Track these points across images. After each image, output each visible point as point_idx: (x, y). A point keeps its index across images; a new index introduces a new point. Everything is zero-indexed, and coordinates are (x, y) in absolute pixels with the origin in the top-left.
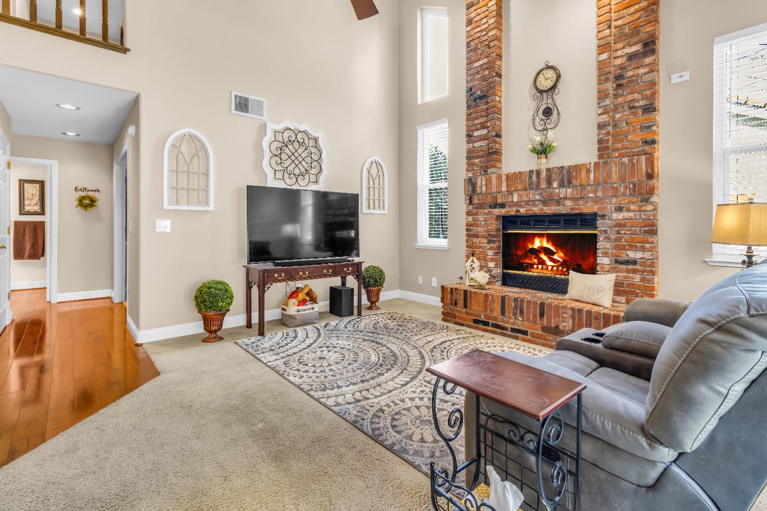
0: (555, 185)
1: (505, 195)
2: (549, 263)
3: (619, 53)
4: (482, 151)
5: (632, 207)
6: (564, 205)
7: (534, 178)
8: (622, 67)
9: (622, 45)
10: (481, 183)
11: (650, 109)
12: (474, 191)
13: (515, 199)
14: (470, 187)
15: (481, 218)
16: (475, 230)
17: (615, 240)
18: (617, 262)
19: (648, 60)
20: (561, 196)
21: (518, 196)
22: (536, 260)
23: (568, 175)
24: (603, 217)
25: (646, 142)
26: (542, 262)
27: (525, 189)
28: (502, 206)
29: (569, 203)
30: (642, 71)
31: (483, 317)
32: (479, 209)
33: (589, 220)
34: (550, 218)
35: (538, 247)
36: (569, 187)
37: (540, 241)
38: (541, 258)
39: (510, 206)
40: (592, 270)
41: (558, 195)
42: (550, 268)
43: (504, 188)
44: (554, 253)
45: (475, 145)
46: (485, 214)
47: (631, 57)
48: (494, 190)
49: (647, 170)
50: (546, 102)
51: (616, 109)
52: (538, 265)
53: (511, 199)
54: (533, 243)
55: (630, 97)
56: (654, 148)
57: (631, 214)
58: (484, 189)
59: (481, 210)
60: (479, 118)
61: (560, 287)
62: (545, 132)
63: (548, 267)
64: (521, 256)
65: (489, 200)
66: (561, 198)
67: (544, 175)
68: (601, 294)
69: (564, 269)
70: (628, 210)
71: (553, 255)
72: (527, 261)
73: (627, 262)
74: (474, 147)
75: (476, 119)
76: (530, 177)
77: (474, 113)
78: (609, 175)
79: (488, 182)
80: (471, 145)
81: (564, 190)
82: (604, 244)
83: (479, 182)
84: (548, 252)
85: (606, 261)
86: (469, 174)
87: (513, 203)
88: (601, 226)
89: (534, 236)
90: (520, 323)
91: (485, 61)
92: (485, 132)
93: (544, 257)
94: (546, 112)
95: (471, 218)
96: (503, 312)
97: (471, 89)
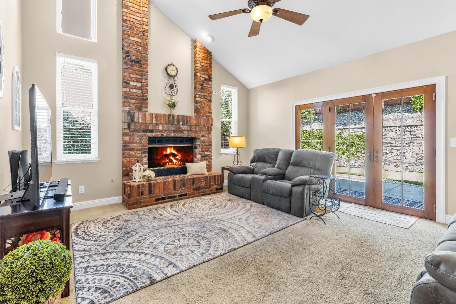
0: (181, 123)
1: (154, 125)
2: (174, 161)
3: (202, 76)
4: (137, 96)
5: (206, 136)
6: (183, 133)
7: (171, 119)
8: (203, 82)
10: (138, 116)
11: (210, 101)
12: (132, 120)
13: (161, 128)
14: (129, 118)
15: (136, 138)
16: (130, 146)
17: (202, 148)
18: (202, 156)
19: (210, 83)
20: (183, 129)
21: (162, 126)
22: (168, 161)
23: (186, 120)
24: (198, 139)
25: (209, 112)
26: (171, 161)
27: (166, 124)
28: (152, 131)
29: (185, 132)
30: (208, 86)
31: (162, 195)
32: (134, 132)
33: (192, 140)
34: (173, 139)
35: (169, 153)
36: (186, 125)
37: (170, 150)
38: (170, 159)
39: (157, 132)
41: (182, 128)
42: (175, 163)
43: (154, 122)
44: (176, 155)
45: (132, 90)
46: (139, 136)
47: (205, 79)
48: (148, 121)
49: (211, 123)
50: (171, 82)
51: (201, 97)
52: (169, 163)
53: (158, 128)
54: (166, 151)
55: (205, 94)
56: (212, 115)
57: (206, 138)
58: (140, 121)
59: (137, 133)
60: (134, 74)
61: (184, 171)
62: (172, 96)
64: (160, 159)
65: (143, 127)
66: (183, 130)
67: (176, 118)
69: (181, 163)
70: (205, 137)
71: (176, 157)
72: (163, 161)
73: (205, 156)
74: (130, 91)
75: (132, 74)
76: (169, 118)
77: (130, 69)
79: (144, 116)
80: (128, 90)
81: (184, 126)
83: (136, 115)
84: (174, 155)
85: (199, 156)
86: (127, 109)
87: (160, 131)
88: (198, 142)
89: (167, 147)
90: (183, 191)
91: (139, 40)
92: (139, 85)
93: (172, 158)
94: (172, 87)
95: (127, 138)
96: (175, 189)
97: (127, 52)
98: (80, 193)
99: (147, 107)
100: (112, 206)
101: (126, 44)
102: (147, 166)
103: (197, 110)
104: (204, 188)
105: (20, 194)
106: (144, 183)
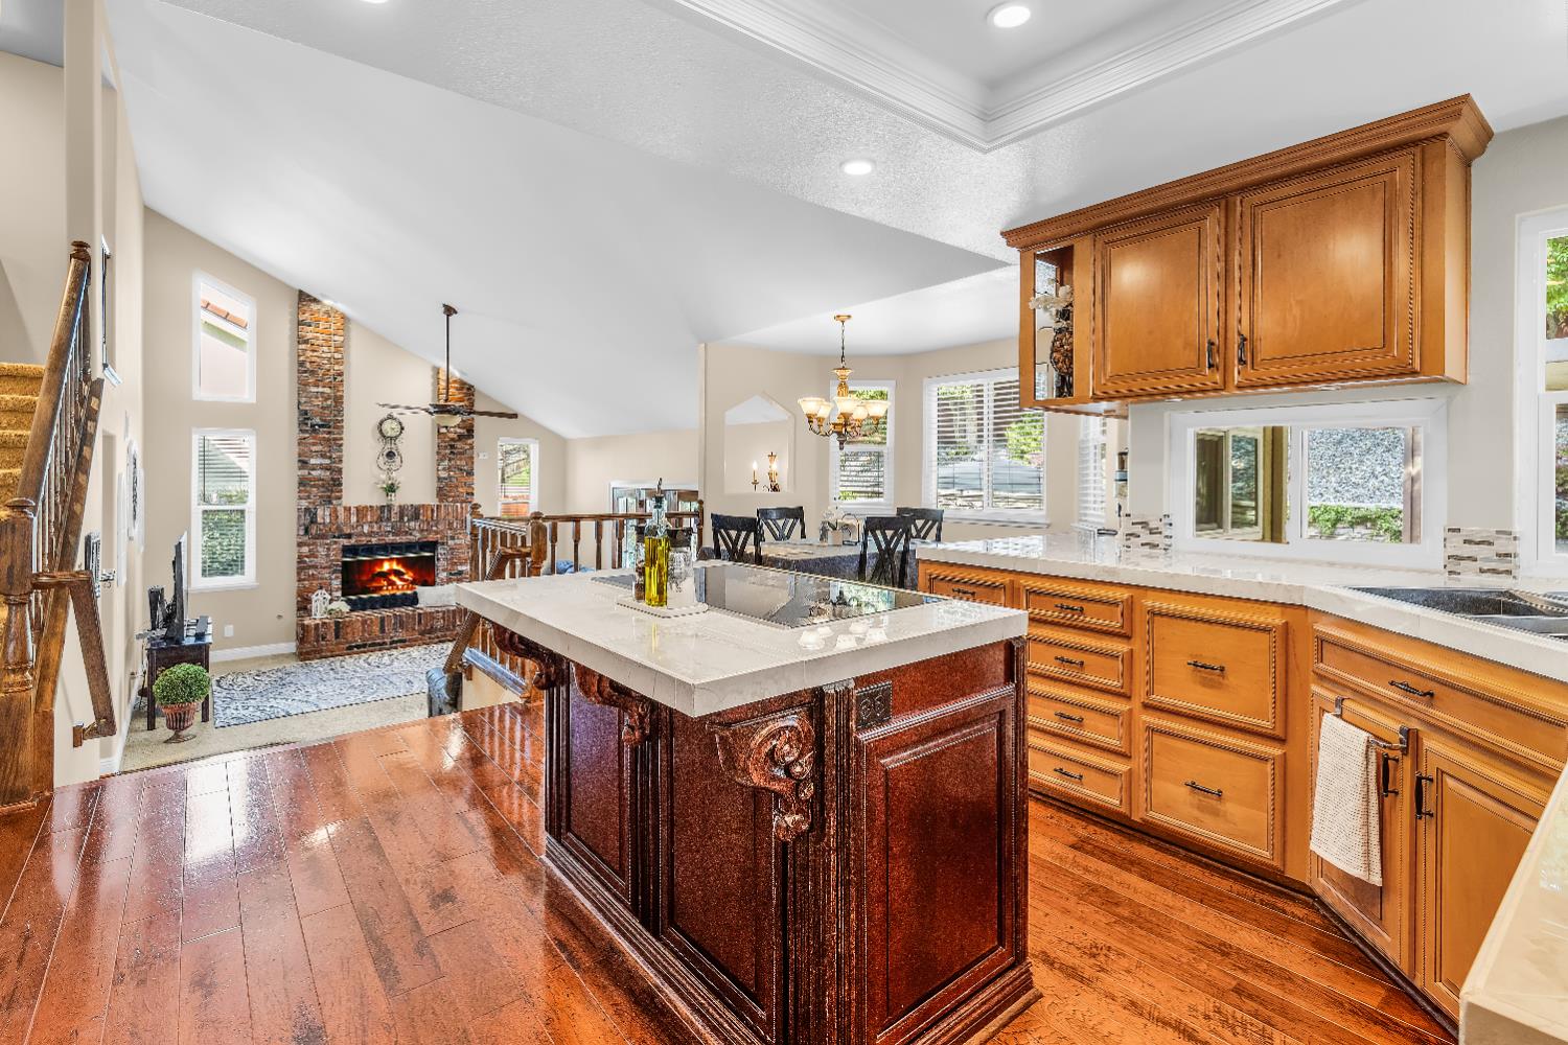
0: (406, 519)
1: (353, 527)
2: (399, 583)
4: (321, 480)
5: (460, 537)
6: (413, 535)
7: (386, 512)
8: (453, 440)
10: (324, 513)
11: (470, 473)
12: (313, 521)
13: (366, 530)
14: (308, 517)
15: (321, 549)
16: (311, 562)
17: (451, 559)
18: (451, 574)
19: (469, 441)
20: (412, 528)
21: (369, 527)
22: (385, 583)
23: (416, 512)
24: (443, 544)
25: (468, 494)
26: (392, 583)
27: (376, 522)
28: (349, 536)
29: (416, 534)
30: (465, 447)
31: (359, 641)
32: (317, 539)
33: (432, 546)
34: (393, 546)
35: (388, 570)
36: (418, 522)
37: (389, 564)
38: (390, 580)
39: (358, 537)
40: (433, 584)
41: (408, 528)
43: (354, 520)
44: (403, 574)
45: (313, 473)
46: (326, 544)
48: (341, 521)
50: (389, 447)
51: (450, 468)
52: (387, 587)
53: (360, 531)
54: (381, 566)
55: (460, 462)
56: (473, 498)
58: (328, 520)
59: (321, 541)
60: (317, 446)
61: (413, 600)
62: (390, 473)
63: (400, 587)
64: (368, 580)
65: (333, 531)
66: (411, 530)
67: (396, 511)
71: (403, 576)
72: (375, 585)
73: (457, 574)
74: (309, 475)
75: (314, 445)
76: (382, 511)
78: (447, 513)
79: (334, 513)
80: (306, 472)
81: (413, 523)
82: (442, 562)
83: (320, 512)
84: (398, 573)
85: (443, 575)
86: (304, 504)
87: (362, 534)
88: (440, 550)
89: (383, 560)
90: (401, 635)
91: (327, 390)
92: (327, 461)
93: (393, 578)
94: (390, 455)
95: (305, 550)
96: (382, 630)
97: (306, 413)
98: (226, 635)
99: (340, 498)
100: (275, 657)
101: (303, 400)
102: (339, 594)
103: (441, 494)
104: (440, 630)
105: (161, 632)
106: (327, 621)
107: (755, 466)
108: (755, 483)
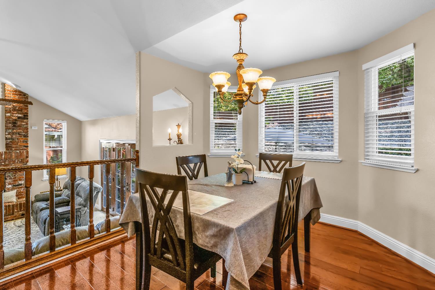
3: (14, 115)
8: (16, 120)
9: (15, 113)
17: (13, 178)
19: (25, 121)
25: (25, 146)
30: (23, 123)
47: (19, 118)
49: (26, 155)
51: (13, 133)
55: (19, 131)
56: (28, 148)
68: (12, 198)
73: (18, 185)
78: (11, 156)
82: (9, 180)
103: (8, 146)
107: (169, 131)
108: (170, 139)
